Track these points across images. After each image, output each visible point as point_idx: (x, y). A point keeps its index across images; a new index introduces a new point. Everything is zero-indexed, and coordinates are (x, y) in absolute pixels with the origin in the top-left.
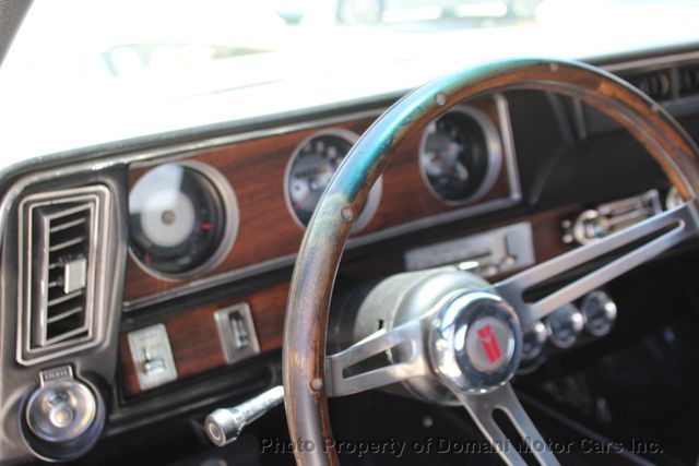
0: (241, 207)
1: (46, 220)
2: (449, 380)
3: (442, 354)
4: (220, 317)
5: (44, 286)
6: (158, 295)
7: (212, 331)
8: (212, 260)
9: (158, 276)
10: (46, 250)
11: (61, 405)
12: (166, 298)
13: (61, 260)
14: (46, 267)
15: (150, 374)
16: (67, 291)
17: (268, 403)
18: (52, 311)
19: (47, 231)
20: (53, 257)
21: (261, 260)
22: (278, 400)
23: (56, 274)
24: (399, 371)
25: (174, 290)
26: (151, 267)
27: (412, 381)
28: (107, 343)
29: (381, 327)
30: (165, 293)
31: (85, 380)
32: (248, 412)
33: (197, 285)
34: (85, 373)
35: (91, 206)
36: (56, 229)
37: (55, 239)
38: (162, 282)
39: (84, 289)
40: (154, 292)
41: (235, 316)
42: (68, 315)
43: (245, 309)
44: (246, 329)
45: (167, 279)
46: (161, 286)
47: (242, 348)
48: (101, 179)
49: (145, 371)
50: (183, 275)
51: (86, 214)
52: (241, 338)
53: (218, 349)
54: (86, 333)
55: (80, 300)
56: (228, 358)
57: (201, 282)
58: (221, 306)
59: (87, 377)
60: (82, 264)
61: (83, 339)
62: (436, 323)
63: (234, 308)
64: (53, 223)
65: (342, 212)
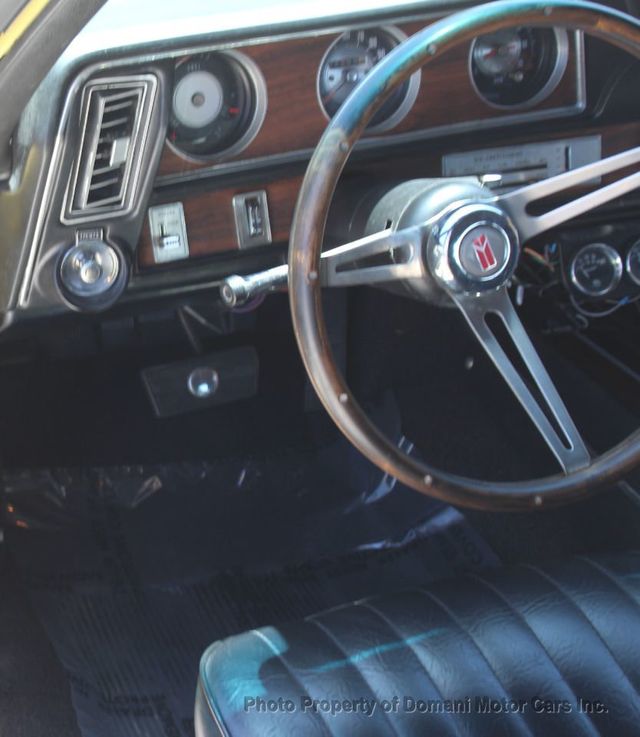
0: (270, 97)
1: (102, 102)
2: (444, 283)
3: (438, 259)
4: (238, 202)
5: (92, 157)
6: (181, 174)
7: (228, 215)
8: (236, 145)
9: (183, 156)
10: (99, 127)
11: (90, 263)
12: (189, 179)
13: (108, 136)
14: (96, 141)
15: (166, 247)
16: (111, 163)
17: (274, 278)
18: (95, 180)
19: (101, 110)
20: (103, 133)
21: (284, 150)
22: (283, 277)
23: (104, 148)
24: (400, 271)
25: (197, 171)
26: (177, 146)
27: (411, 281)
28: (136, 213)
29: (388, 227)
30: (188, 173)
31: (113, 243)
32: (257, 283)
33: (219, 168)
34: (113, 237)
35: (139, 92)
36: (109, 109)
37: (107, 117)
38: (186, 163)
39: (123, 165)
40: (179, 172)
41: (252, 203)
42: (108, 185)
43: (263, 197)
44: (262, 216)
45: (191, 160)
46: (184, 166)
47: (254, 235)
48: (151, 69)
49: (162, 245)
50: (206, 157)
51: (135, 98)
52: (255, 226)
53: (231, 232)
54: (119, 202)
55: (118, 172)
56: (240, 243)
57: (224, 166)
58: (239, 192)
59: (115, 241)
60: (126, 142)
61: (116, 207)
62: (435, 230)
63: (251, 195)
64: (107, 105)
65: (340, 145)
